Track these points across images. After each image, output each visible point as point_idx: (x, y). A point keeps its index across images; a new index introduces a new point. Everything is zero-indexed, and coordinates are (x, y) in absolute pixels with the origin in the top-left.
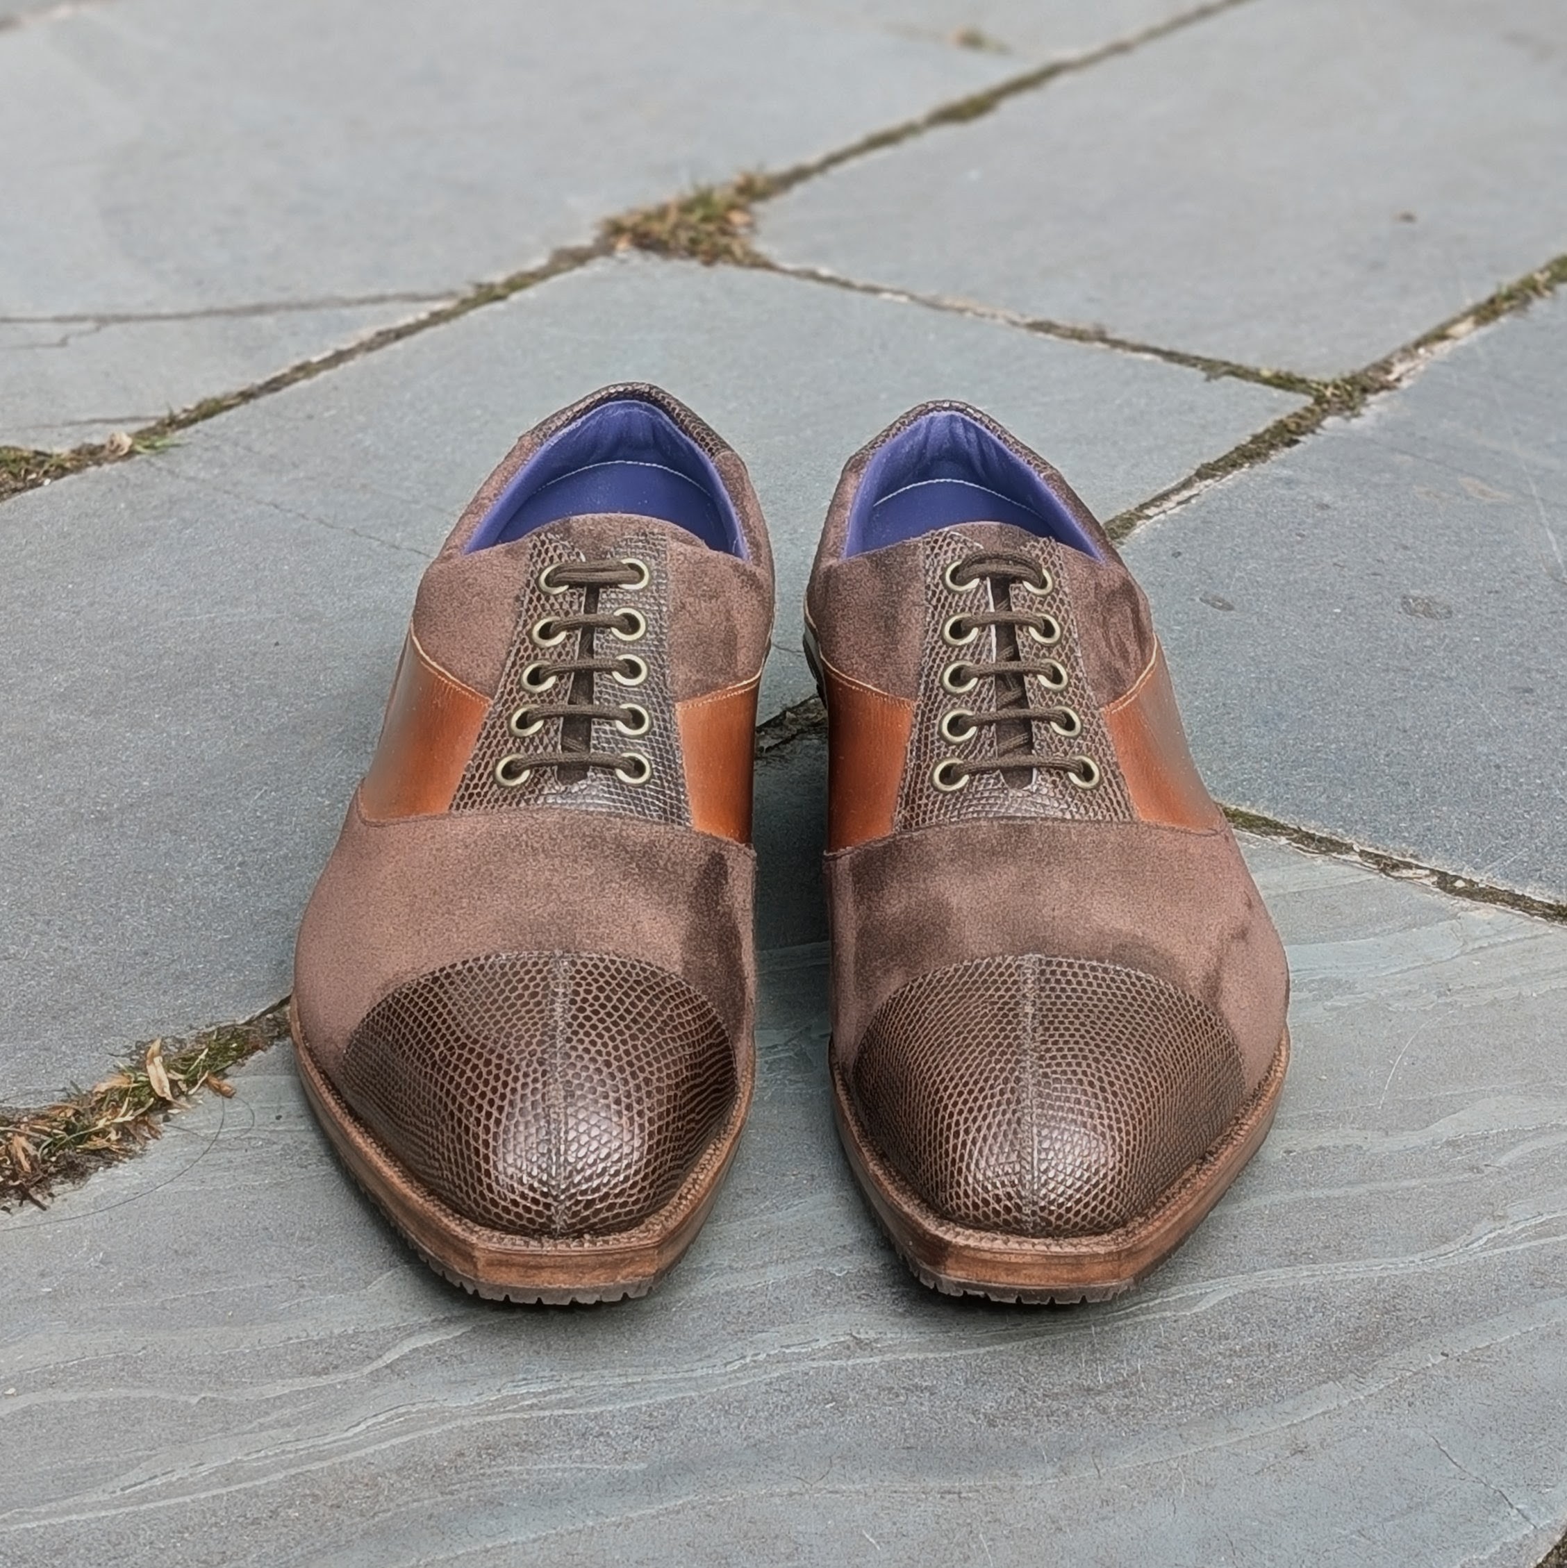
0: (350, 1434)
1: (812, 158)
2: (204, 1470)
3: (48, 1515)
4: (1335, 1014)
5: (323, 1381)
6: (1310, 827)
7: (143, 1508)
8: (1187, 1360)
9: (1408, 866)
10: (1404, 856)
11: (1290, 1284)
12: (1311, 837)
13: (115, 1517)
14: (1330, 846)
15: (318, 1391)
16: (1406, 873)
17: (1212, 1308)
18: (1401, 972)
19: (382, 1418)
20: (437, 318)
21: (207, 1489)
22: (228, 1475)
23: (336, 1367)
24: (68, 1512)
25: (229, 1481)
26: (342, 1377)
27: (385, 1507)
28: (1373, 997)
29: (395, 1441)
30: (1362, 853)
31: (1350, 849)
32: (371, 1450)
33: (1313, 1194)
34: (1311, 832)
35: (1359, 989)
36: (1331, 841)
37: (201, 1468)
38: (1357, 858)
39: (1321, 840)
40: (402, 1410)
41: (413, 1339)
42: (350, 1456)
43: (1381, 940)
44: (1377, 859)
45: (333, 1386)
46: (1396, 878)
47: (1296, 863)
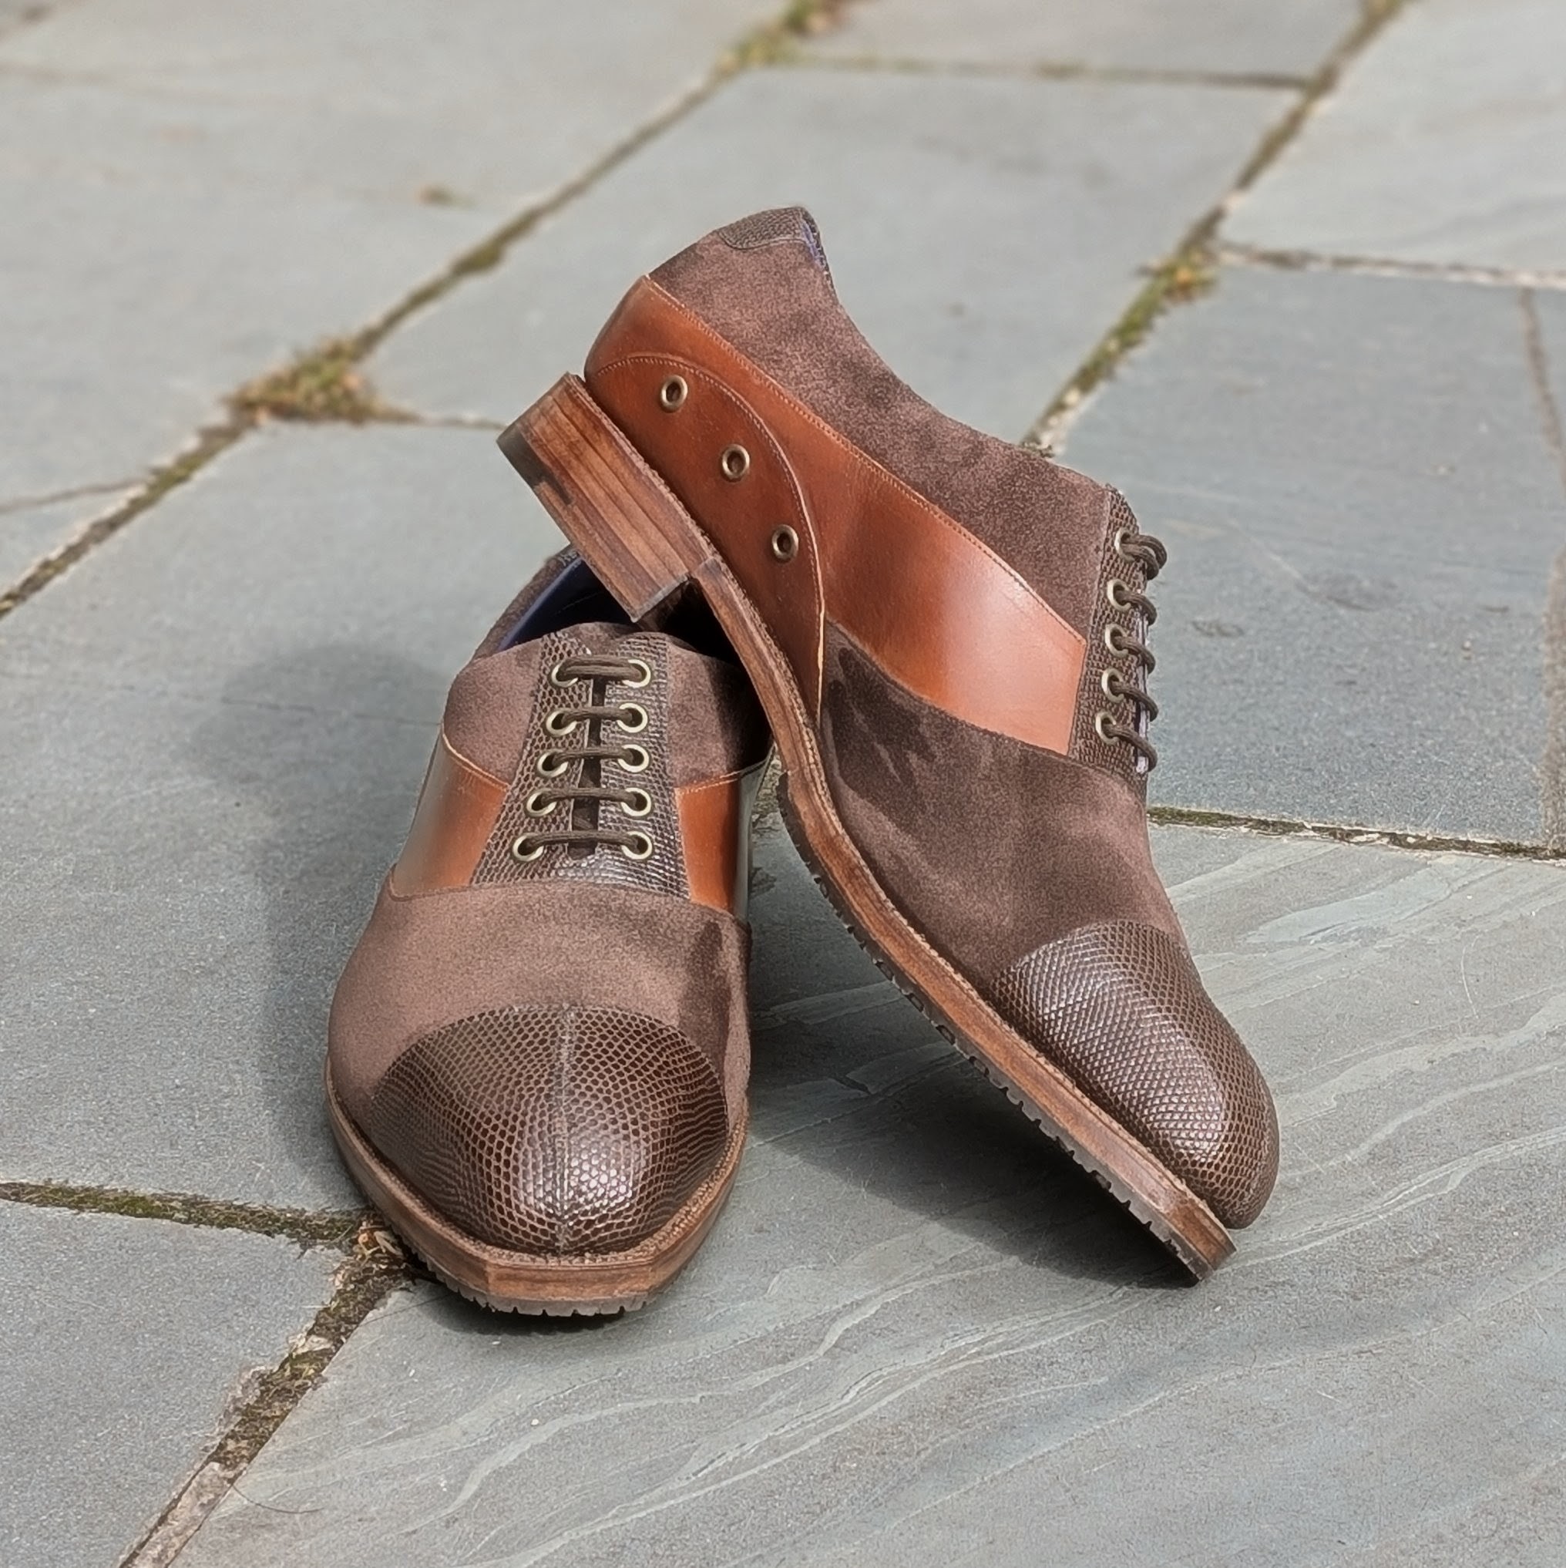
0: (847, 1400)
4: (1388, 954)
5: (790, 1367)
6: (1258, 814)
8: (1471, 1225)
9: (1359, 833)
10: (1350, 825)
11: (1508, 1156)
12: (1265, 823)
14: (1286, 828)
15: (795, 1374)
16: (1360, 839)
17: (1461, 1184)
19: (863, 1384)
20: (137, 505)
21: (765, 1460)
23: (792, 1355)
26: (804, 1361)
28: (1407, 936)
29: (890, 1398)
30: (1314, 829)
31: (1302, 827)
32: (875, 1408)
33: (1474, 1089)
34: (1263, 818)
35: (1392, 932)
36: (1283, 824)
37: (746, 1448)
38: (1312, 833)
39: (1274, 824)
40: (877, 1374)
41: (839, 1323)
42: (860, 1417)
43: (1380, 893)
44: (1330, 831)
45: (801, 1368)
46: (1357, 844)
47: (1268, 844)
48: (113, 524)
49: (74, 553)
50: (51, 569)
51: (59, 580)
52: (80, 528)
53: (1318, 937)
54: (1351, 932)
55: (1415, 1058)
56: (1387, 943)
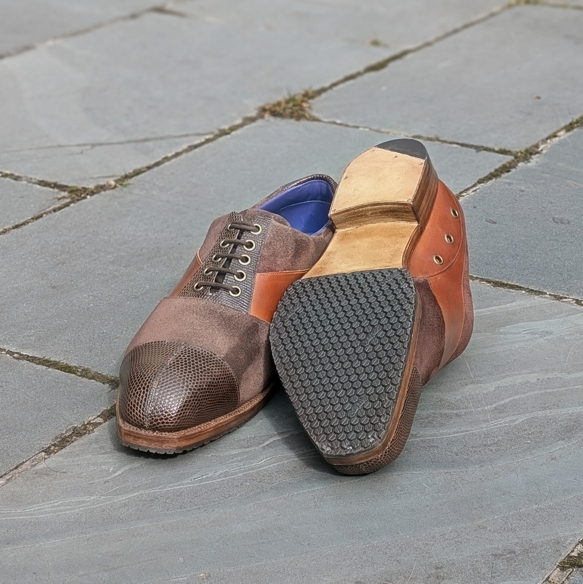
0: (260, 463)
1: (327, 85)
2: (217, 474)
3: (173, 486)
4: (548, 341)
5: (248, 450)
6: (532, 287)
7: (202, 484)
8: (515, 436)
9: (566, 298)
10: (564, 295)
11: (544, 415)
12: (533, 291)
13: (194, 486)
14: (539, 293)
15: (248, 452)
16: (564, 300)
17: (521, 422)
18: (567, 328)
19: (268, 459)
20: (208, 141)
21: (220, 478)
22: (226, 474)
23: (251, 446)
24: (179, 485)
25: (226, 476)
26: (253, 448)
27: (275, 481)
28: (559, 336)
29: (274, 465)
30: (550, 295)
31: (546, 293)
32: (267, 467)
33: (548, 391)
34: (533, 289)
35: (554, 333)
36: (539, 292)
37: (216, 473)
38: (548, 296)
39: (536, 291)
40: (274, 456)
41: (273, 438)
42: (261, 469)
43: (559, 319)
44: (555, 296)
45: (251, 451)
46: (562, 301)
47: (529, 298)
48: (196, 146)
49: (177, 155)
50: (167, 159)
51: (167, 164)
52: (185, 146)
53: (526, 332)
54: (539, 332)
55: (533, 378)
56: (550, 337)
